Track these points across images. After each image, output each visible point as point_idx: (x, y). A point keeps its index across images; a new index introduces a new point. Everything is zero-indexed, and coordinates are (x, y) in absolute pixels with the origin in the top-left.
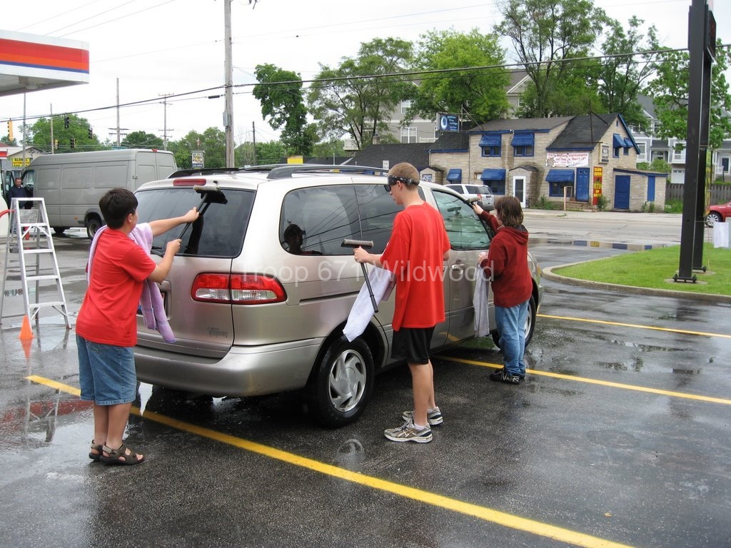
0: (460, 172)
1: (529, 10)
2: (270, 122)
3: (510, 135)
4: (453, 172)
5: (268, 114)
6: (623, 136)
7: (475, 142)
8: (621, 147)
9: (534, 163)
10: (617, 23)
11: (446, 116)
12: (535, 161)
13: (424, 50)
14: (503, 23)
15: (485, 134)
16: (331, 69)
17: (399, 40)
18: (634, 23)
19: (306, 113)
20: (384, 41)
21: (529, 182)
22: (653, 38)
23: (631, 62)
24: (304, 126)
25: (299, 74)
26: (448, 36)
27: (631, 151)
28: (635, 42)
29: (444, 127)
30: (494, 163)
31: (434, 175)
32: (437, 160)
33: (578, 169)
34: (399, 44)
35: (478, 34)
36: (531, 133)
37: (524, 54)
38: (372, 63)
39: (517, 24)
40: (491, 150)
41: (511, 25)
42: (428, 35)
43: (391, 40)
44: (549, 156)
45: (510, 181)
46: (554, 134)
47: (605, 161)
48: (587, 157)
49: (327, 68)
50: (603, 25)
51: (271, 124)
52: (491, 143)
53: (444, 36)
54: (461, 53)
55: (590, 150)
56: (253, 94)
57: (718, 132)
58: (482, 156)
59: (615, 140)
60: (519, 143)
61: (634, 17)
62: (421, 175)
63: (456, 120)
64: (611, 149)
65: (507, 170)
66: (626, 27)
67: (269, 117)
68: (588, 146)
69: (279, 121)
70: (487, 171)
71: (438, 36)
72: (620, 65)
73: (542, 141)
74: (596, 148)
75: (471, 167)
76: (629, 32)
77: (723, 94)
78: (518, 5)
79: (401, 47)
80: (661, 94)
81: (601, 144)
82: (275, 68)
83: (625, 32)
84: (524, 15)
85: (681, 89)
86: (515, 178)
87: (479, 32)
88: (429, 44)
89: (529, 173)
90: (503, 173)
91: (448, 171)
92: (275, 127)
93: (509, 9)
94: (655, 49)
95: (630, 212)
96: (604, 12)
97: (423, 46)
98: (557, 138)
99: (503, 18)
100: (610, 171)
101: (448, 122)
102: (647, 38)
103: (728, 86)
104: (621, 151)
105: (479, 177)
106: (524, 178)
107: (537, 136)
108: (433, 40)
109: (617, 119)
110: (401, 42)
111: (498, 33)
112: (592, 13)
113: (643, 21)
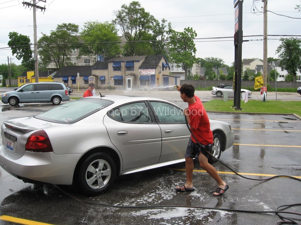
0: (104, 77)
1: (126, 15)
2: (16, 56)
3: (124, 63)
4: (101, 77)
5: (15, 53)
6: (165, 63)
7: (111, 66)
8: (165, 67)
9: (134, 73)
10: (158, 21)
11: (100, 55)
12: (134, 72)
13: (86, 29)
14: (116, 20)
15: (114, 62)
16: (47, 35)
17: (73, 24)
18: (164, 21)
19: (32, 53)
20: (67, 25)
21: (133, 80)
22: (170, 27)
23: (163, 35)
24: (31, 58)
25: (29, 37)
26: (95, 24)
27: (168, 68)
28: (164, 28)
29: (99, 59)
30: (118, 73)
31: (94, 78)
32: (95, 72)
33: (151, 75)
34: (74, 26)
35: (108, 24)
36: (133, 62)
37: (125, 31)
38: (64, 33)
39: (121, 20)
40: (117, 68)
41: (119, 20)
42: (88, 23)
43: (70, 24)
44: (140, 71)
45: (125, 80)
46: (141, 62)
47: (160, 73)
48: (154, 71)
49: (45, 35)
50: (153, 21)
51: (17, 57)
52: (117, 65)
53: (94, 24)
54: (104, 31)
55: (155, 68)
56: (8, 45)
57: (192, 61)
58: (113, 71)
59: (163, 64)
60: (128, 66)
61: (164, 19)
62: (89, 78)
63: (103, 57)
64: (162, 68)
65: (124, 76)
66: (161, 23)
67: (15, 55)
68: (154, 67)
69: (21, 56)
70: (116, 76)
71: (92, 23)
72: (158, 36)
73: (137, 65)
74: (157, 68)
75: (109, 75)
76: (162, 25)
77: (193, 47)
78: (123, 13)
79: (75, 27)
80: (171, 47)
81: (159, 66)
82: (18, 34)
83: (160, 25)
84: (124, 17)
85: (178, 45)
86: (127, 79)
87: (108, 23)
88: (88, 27)
89: (133, 77)
90: (122, 77)
91: (100, 77)
92: (19, 59)
93: (119, 14)
94: (170, 31)
95: (169, 90)
96: (153, 17)
97: (86, 27)
98: (142, 64)
99: (116, 18)
100: (161, 76)
101: (100, 58)
102: (168, 27)
103: (195, 45)
104: (165, 68)
105: (112, 79)
106: (131, 79)
107: (135, 63)
108: (90, 25)
109: (163, 57)
110: (74, 25)
111: (114, 23)
112: (150, 17)
113: (167, 21)
